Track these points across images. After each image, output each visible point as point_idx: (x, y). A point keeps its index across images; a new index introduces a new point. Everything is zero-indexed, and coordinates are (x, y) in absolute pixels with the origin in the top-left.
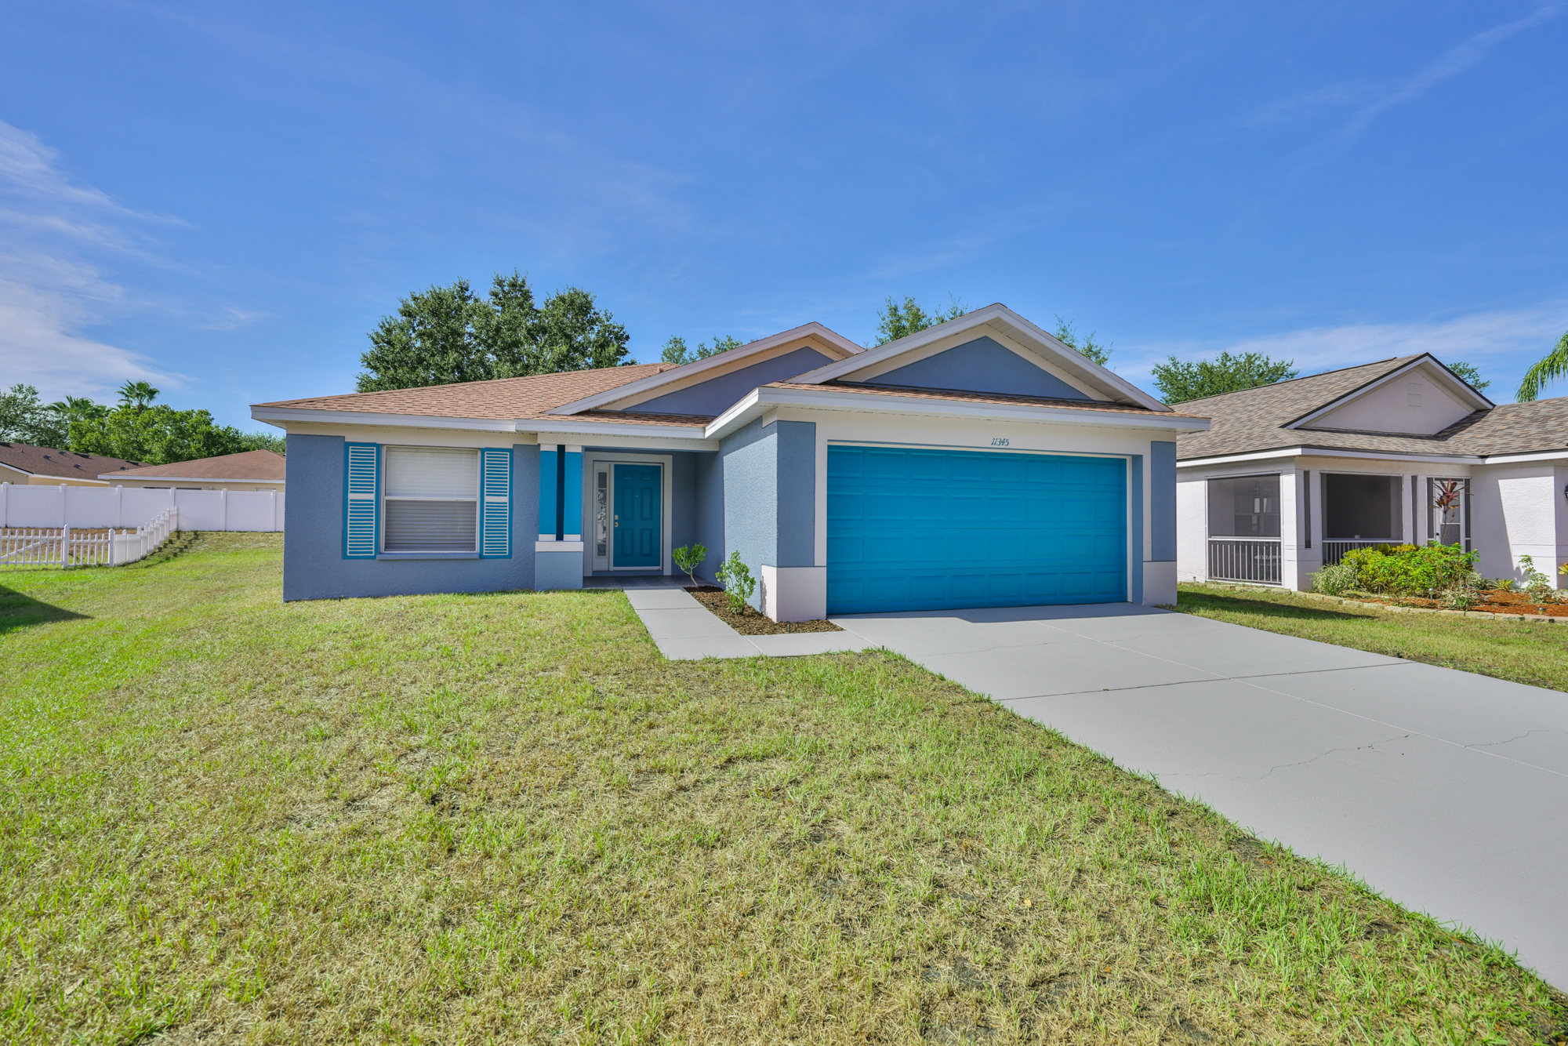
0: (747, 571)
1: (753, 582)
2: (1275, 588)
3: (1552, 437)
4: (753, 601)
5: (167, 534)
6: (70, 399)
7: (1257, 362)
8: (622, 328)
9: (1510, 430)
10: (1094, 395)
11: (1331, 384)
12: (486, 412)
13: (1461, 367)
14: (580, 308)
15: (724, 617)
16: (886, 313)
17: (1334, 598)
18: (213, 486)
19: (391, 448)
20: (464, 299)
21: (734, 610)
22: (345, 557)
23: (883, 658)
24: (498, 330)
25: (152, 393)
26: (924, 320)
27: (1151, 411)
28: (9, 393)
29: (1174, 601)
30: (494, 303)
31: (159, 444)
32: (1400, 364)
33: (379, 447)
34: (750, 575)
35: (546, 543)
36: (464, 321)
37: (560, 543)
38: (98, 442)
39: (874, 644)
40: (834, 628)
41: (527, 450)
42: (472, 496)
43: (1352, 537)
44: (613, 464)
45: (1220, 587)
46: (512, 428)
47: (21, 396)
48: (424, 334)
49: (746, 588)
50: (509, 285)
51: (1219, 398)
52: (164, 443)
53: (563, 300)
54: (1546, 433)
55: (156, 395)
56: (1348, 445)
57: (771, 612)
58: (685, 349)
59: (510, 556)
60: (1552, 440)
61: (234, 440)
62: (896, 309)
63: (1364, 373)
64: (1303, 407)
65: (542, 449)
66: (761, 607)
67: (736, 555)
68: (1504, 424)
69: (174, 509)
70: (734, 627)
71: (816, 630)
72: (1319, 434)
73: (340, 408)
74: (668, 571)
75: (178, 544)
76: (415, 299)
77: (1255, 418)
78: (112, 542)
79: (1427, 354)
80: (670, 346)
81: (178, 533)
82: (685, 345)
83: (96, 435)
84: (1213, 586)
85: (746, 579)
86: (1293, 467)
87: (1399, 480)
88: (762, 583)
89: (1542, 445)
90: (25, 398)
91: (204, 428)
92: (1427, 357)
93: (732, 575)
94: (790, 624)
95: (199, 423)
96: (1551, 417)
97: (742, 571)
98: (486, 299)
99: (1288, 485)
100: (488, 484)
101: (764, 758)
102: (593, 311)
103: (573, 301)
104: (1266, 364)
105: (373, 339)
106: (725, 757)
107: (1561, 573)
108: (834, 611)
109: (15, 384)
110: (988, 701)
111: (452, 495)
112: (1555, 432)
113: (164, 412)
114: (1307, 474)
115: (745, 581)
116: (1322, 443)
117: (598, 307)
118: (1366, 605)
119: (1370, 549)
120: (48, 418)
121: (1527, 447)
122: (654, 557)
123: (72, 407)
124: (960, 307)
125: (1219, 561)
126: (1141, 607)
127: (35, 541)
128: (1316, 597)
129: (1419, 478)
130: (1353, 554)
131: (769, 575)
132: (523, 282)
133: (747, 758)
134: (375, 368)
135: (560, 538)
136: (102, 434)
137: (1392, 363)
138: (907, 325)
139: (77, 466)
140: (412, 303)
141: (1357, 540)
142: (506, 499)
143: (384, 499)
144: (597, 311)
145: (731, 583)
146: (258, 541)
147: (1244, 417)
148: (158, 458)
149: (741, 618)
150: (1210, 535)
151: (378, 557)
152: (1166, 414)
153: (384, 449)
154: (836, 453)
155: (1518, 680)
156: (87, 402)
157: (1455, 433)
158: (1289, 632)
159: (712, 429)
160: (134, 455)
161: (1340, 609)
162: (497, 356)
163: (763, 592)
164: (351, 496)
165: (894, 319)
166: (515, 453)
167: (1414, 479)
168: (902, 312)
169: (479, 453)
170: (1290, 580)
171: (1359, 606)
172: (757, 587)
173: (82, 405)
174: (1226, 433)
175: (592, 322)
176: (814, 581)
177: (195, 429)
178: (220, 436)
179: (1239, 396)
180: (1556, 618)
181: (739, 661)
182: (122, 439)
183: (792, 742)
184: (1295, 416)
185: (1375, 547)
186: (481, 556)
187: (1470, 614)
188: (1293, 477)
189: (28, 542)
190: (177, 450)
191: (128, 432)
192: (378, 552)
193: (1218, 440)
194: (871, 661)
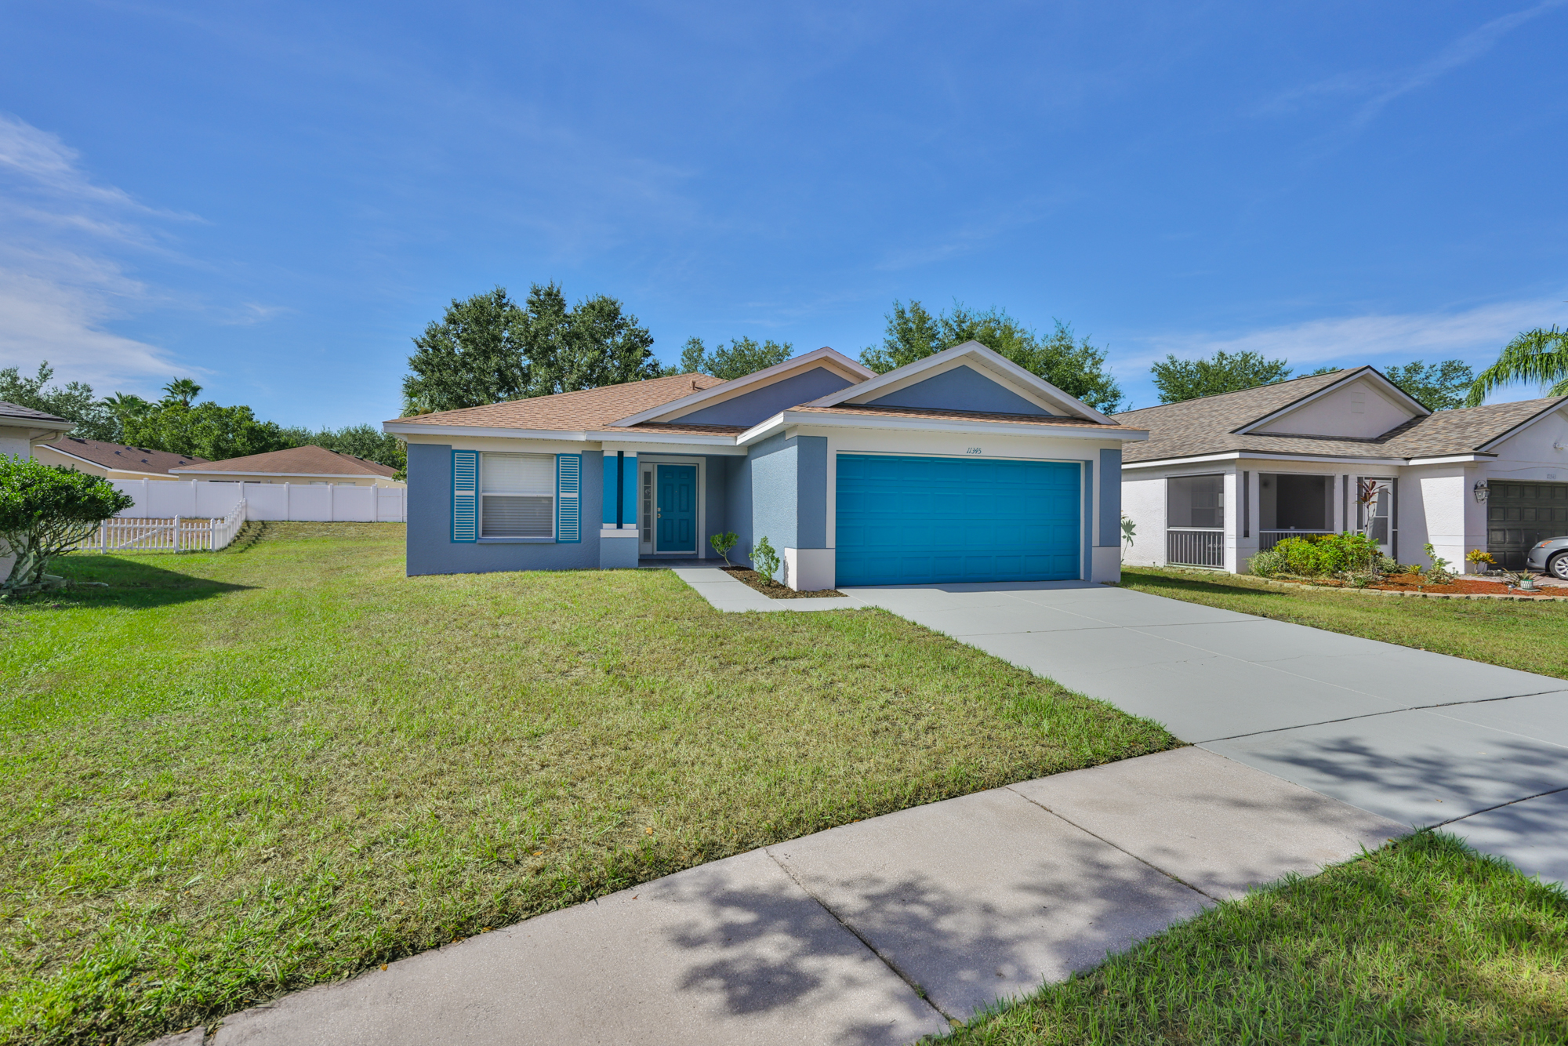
0: (774, 552)
1: (778, 561)
2: (1218, 571)
3: (1465, 441)
4: (778, 576)
5: (240, 524)
6: (119, 396)
7: (1252, 361)
8: (647, 332)
9: (1436, 435)
10: (1054, 412)
11: (1284, 392)
12: (560, 425)
13: (1456, 364)
14: (608, 314)
15: (756, 587)
16: (893, 316)
17: (1263, 579)
18: (270, 480)
19: (485, 454)
20: (502, 306)
21: (763, 582)
22: (453, 541)
23: (875, 612)
24: (536, 336)
25: (195, 390)
26: (930, 322)
27: (1100, 424)
28: (66, 391)
29: (1118, 579)
30: (531, 311)
31: (208, 439)
32: (1343, 375)
33: (477, 453)
34: (776, 555)
35: (609, 531)
36: (503, 327)
37: (620, 530)
38: (151, 437)
39: (869, 604)
40: (841, 595)
41: (593, 455)
42: (548, 492)
43: (1288, 528)
44: (656, 465)
45: (1173, 570)
46: (583, 438)
47: (77, 393)
48: (468, 340)
49: (773, 566)
50: (545, 295)
51: (1193, 402)
52: (212, 438)
53: (593, 307)
54: (1463, 439)
55: (199, 392)
56: (1284, 449)
57: (793, 584)
58: (703, 349)
59: (579, 541)
60: (1464, 445)
61: (273, 434)
62: (903, 312)
63: (1314, 383)
64: (1256, 413)
65: (606, 454)
66: (784, 580)
67: (765, 540)
68: (1434, 429)
69: (242, 500)
70: (765, 593)
71: (827, 596)
72: (1263, 439)
73: (449, 423)
74: (702, 555)
75: (251, 532)
76: (457, 306)
77: (1214, 424)
78: (213, 530)
79: (1369, 367)
80: (690, 347)
81: (247, 522)
82: (703, 345)
83: (149, 431)
84: (1167, 570)
85: (773, 558)
86: (1234, 468)
87: (1332, 478)
88: (784, 562)
89: (1456, 449)
90: (81, 395)
91: (247, 423)
92: (1369, 370)
93: (762, 555)
94: (804, 592)
95: (242, 419)
96: (1472, 423)
97: (769, 552)
98: (523, 307)
99: (1231, 483)
100: (561, 484)
101: (794, 659)
102: (620, 317)
103: (602, 309)
104: (1261, 363)
105: (417, 343)
106: (771, 658)
107: (1468, 559)
108: (839, 585)
109: (70, 381)
110: (943, 635)
111: (534, 492)
112: (1470, 437)
113: (211, 409)
114: (1246, 474)
115: (772, 560)
116: (1260, 448)
117: (625, 313)
118: (1286, 585)
119: (1298, 539)
120: (102, 415)
121: (1443, 451)
122: (691, 543)
123: (122, 403)
124: (964, 311)
125: (1176, 548)
126: (1089, 583)
127: (154, 529)
128: (1248, 578)
129: (1350, 477)
130: (1284, 543)
131: (791, 556)
132: (558, 291)
133: (784, 658)
134: (422, 372)
135: (620, 526)
136: (154, 429)
137: (1339, 374)
138: (914, 326)
139: (144, 461)
140: (454, 310)
141: (1292, 531)
142: (576, 495)
143: (482, 494)
144: (623, 316)
145: (759, 563)
146: (319, 531)
147: (1207, 422)
148: (207, 452)
149: (769, 588)
150: (1169, 526)
151: (478, 541)
152: (1112, 427)
153: (481, 456)
154: (843, 460)
155: (1334, 630)
156: (136, 399)
157: (1392, 437)
158: (1194, 600)
159: (744, 438)
160: (185, 449)
161: (1264, 588)
162: (534, 359)
163: (786, 569)
164: (457, 493)
165: (901, 321)
166: (584, 458)
167: (1345, 478)
168: (908, 315)
169: (555, 458)
170: (1230, 565)
171: (1281, 586)
172: (781, 565)
173: (131, 402)
174: (1186, 437)
175: (620, 327)
176: (826, 560)
177: (240, 424)
178: (263, 431)
179: (1209, 401)
180: (1428, 594)
181: (772, 613)
182: (172, 435)
183: (812, 651)
184: (1245, 423)
185: (1303, 536)
186: (557, 541)
187: (1364, 591)
188: (1234, 476)
189: (148, 530)
190: (223, 445)
191: (177, 427)
192: (477, 537)
193: (1179, 443)
194: (866, 614)
